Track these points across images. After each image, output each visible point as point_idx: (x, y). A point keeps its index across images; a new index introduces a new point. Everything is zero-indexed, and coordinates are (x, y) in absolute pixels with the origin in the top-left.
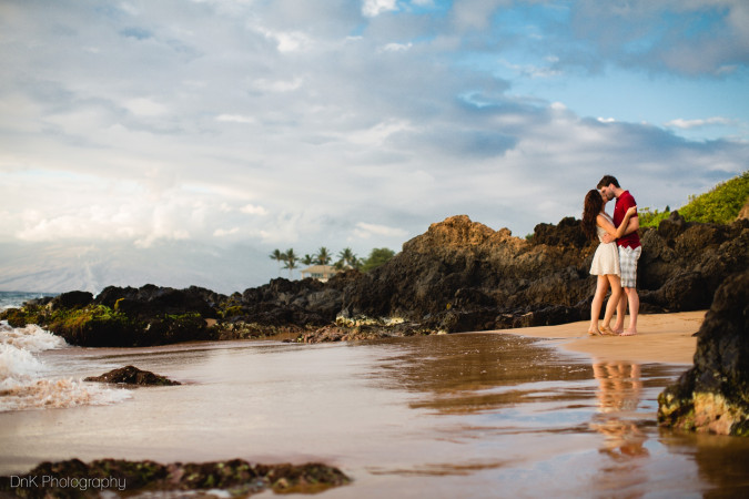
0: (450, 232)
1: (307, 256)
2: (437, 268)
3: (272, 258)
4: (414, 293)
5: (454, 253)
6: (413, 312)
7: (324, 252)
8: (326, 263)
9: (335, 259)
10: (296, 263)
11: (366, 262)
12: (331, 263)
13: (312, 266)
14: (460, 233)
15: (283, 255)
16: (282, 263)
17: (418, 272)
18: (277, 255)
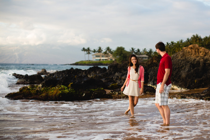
0: (191, 51)
1: (94, 50)
2: (189, 65)
3: (82, 50)
4: (180, 76)
5: (195, 59)
6: (180, 83)
7: (100, 48)
8: (101, 52)
9: (104, 51)
10: (91, 52)
11: (115, 52)
12: (103, 52)
13: (96, 53)
14: (195, 51)
15: (86, 49)
16: (86, 52)
17: (182, 67)
18: (84, 50)
